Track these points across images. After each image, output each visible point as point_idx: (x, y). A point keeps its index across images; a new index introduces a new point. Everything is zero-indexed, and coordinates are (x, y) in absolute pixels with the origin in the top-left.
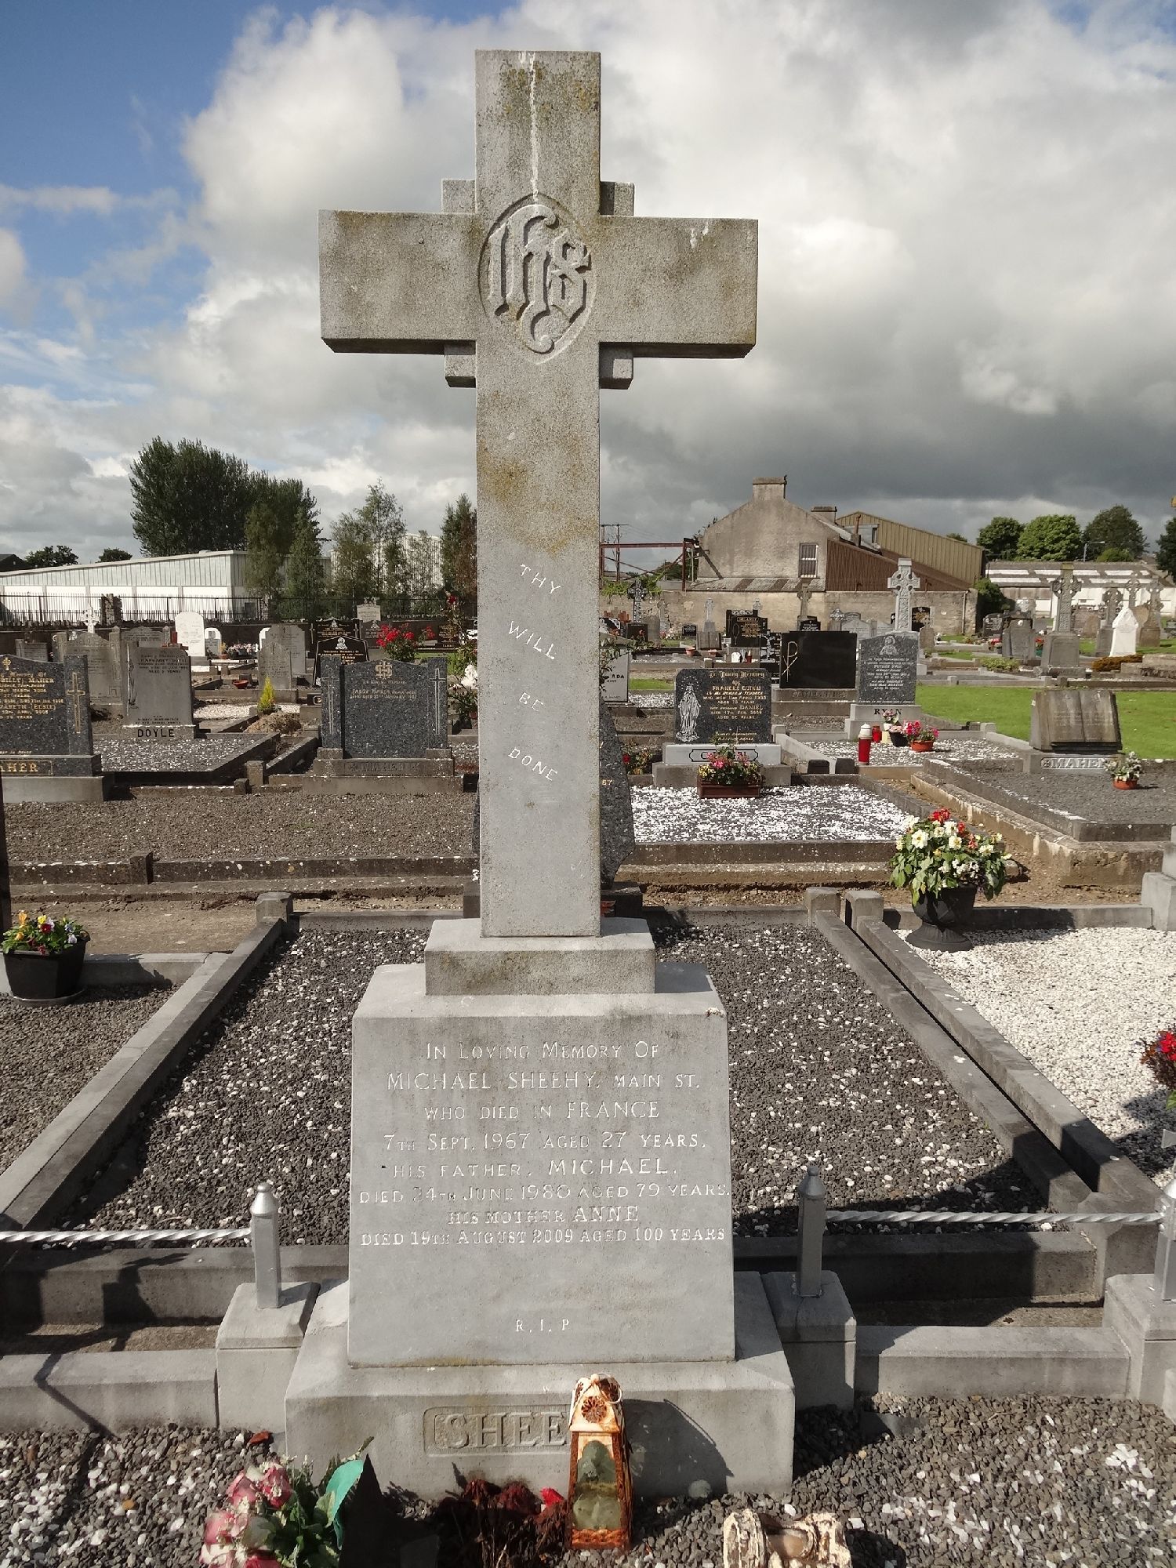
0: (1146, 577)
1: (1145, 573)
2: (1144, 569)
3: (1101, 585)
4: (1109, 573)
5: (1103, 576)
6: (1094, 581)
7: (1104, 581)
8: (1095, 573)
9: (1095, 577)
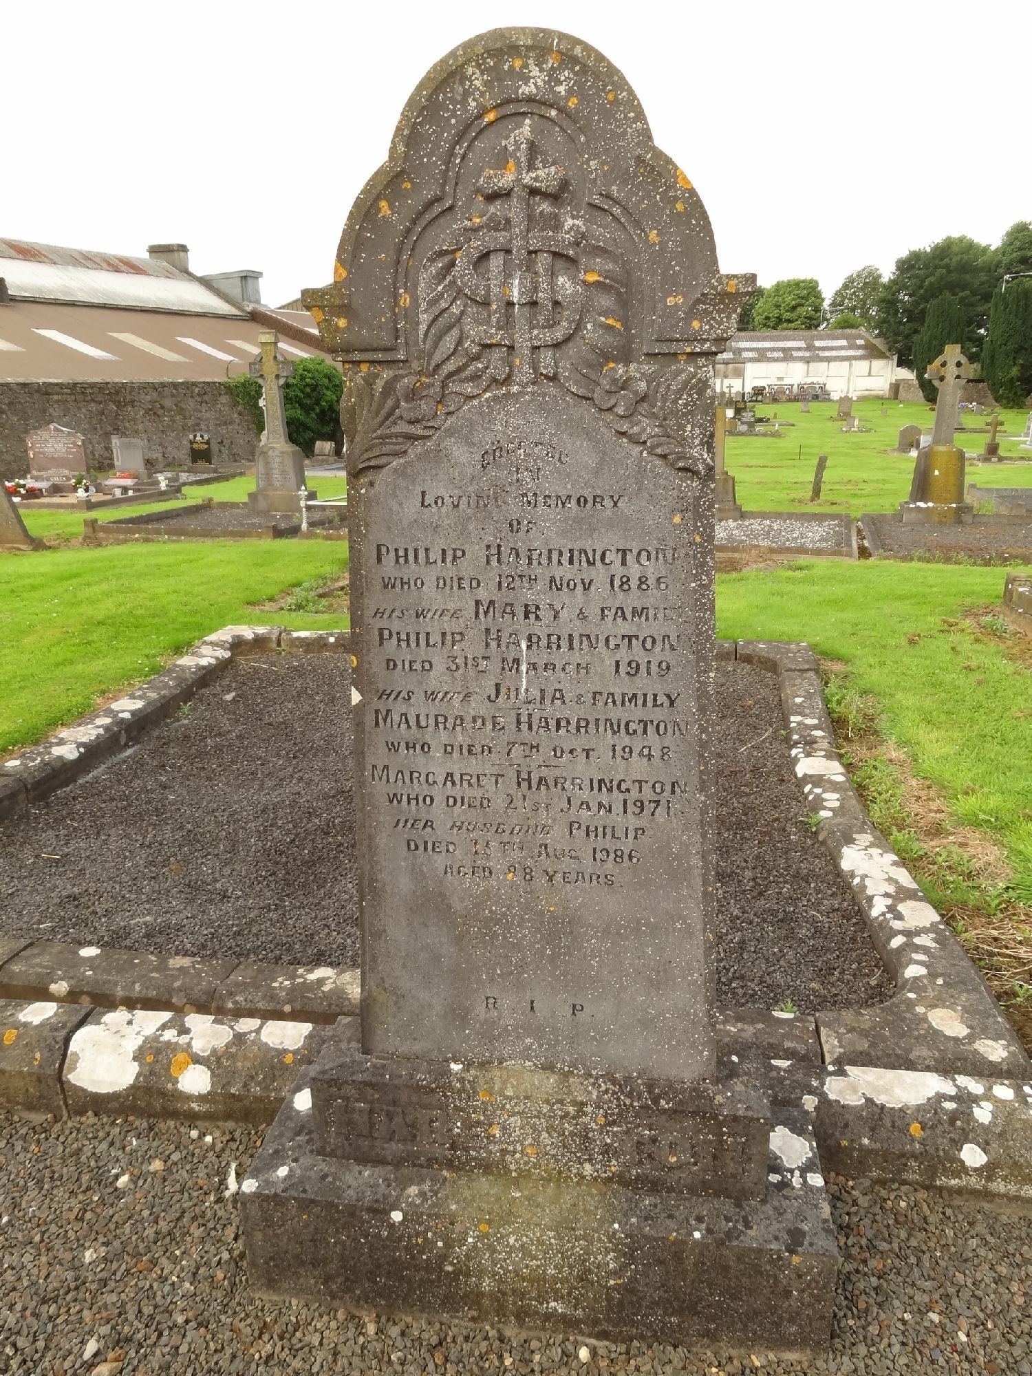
0: (859, 347)
1: (860, 342)
2: (860, 337)
3: (801, 359)
4: (817, 344)
5: (807, 349)
6: (795, 354)
7: (807, 354)
8: (802, 344)
9: (799, 349)
